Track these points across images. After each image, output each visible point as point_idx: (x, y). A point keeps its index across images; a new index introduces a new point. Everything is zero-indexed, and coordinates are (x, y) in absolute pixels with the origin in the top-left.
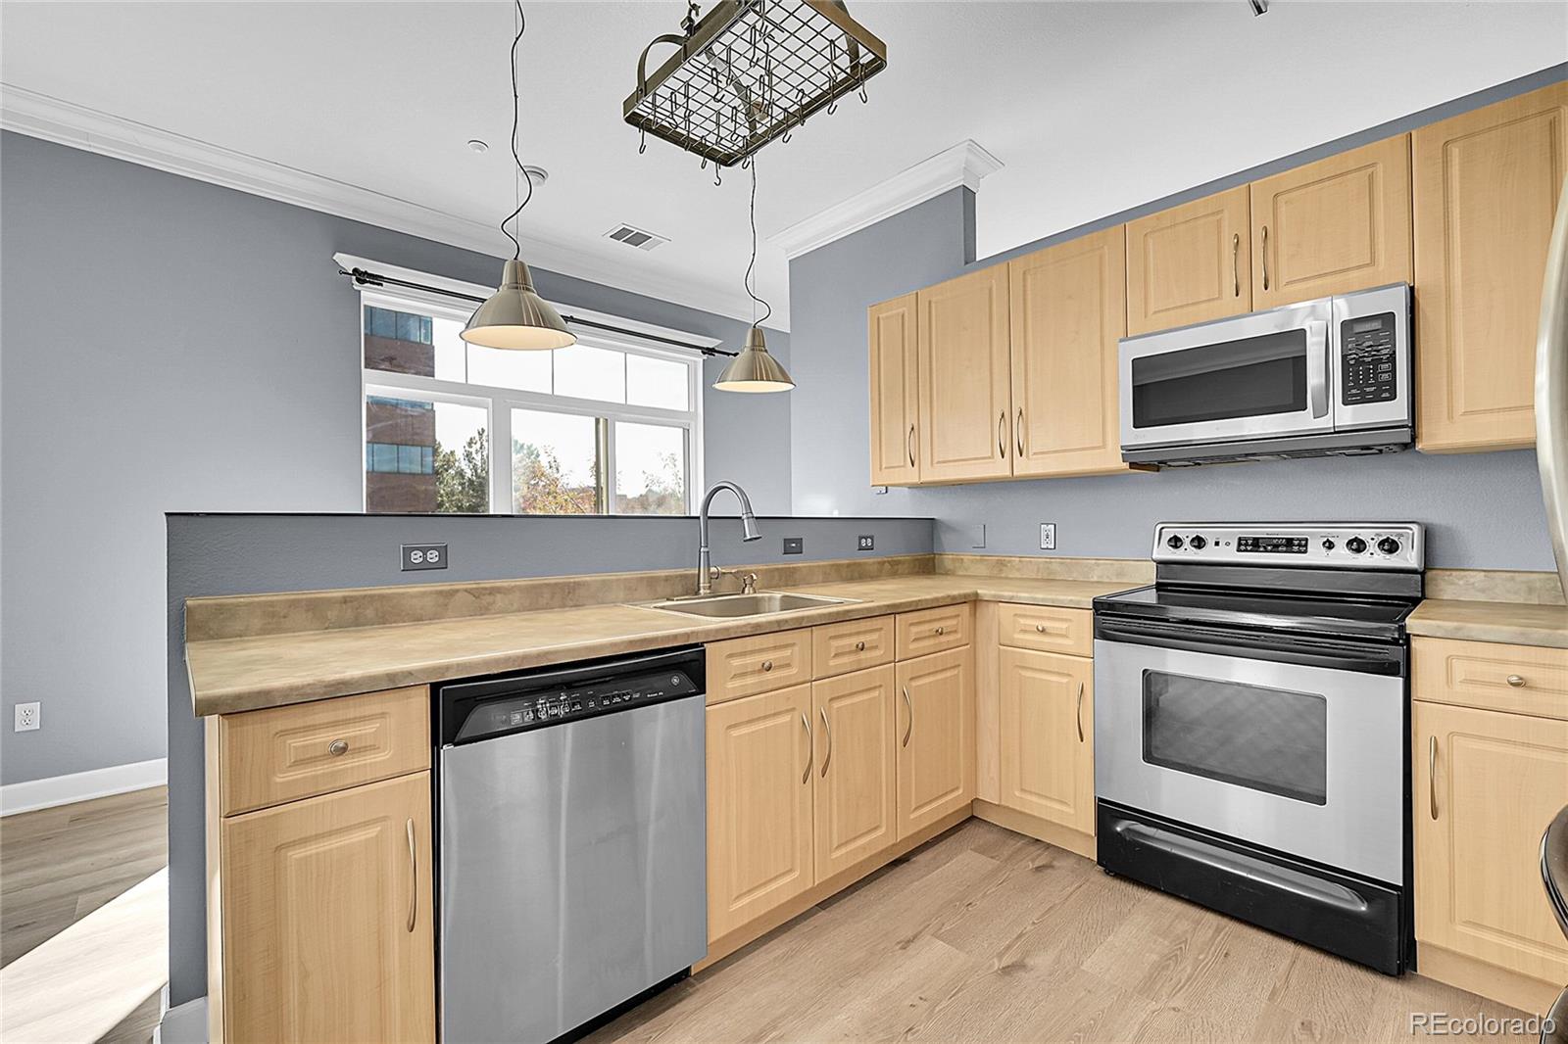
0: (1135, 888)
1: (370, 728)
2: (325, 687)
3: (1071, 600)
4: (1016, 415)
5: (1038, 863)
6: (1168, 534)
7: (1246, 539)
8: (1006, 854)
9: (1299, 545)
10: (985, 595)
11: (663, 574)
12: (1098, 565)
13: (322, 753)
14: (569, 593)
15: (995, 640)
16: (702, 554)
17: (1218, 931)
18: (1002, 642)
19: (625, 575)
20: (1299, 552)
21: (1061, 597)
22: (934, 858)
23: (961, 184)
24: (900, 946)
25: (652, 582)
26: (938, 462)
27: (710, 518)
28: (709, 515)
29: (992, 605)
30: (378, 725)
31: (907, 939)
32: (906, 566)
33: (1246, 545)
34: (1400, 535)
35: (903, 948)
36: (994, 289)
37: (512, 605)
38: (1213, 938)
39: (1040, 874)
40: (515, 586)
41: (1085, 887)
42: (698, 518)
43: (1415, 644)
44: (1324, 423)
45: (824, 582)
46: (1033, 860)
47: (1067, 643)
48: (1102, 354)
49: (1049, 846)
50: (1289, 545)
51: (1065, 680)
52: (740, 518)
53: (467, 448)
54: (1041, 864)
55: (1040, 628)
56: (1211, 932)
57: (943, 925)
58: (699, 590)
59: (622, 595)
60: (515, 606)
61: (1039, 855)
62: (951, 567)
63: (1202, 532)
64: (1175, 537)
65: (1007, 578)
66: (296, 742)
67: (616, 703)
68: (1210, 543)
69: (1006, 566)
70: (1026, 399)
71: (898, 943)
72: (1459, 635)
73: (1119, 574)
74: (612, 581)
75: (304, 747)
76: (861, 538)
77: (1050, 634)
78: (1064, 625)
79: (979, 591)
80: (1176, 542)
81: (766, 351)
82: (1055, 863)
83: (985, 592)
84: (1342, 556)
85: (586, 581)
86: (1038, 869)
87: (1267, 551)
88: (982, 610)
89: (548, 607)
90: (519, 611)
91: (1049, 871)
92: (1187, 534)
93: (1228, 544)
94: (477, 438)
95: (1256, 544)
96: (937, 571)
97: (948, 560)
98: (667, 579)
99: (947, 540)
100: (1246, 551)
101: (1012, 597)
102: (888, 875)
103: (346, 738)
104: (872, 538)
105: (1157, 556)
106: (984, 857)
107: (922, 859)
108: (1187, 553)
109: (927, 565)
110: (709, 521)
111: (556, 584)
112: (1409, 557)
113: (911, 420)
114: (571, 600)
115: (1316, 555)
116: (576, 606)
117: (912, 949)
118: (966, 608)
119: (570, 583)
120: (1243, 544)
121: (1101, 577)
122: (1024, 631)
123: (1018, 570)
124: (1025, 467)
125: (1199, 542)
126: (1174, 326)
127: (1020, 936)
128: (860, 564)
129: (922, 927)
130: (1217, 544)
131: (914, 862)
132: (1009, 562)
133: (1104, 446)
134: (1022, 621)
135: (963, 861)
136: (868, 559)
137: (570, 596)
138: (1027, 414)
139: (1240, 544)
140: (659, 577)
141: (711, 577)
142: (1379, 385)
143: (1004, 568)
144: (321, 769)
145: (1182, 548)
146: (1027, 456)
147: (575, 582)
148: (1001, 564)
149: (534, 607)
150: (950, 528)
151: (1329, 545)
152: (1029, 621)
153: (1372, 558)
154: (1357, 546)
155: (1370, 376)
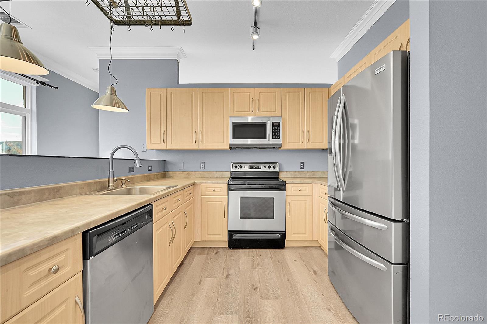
0: (239, 250)
1: (61, 258)
2: (48, 240)
3: (222, 182)
4: (200, 131)
5: (215, 252)
6: (234, 165)
7: (250, 166)
8: (206, 253)
9: (260, 167)
10: (197, 182)
11: (93, 181)
12: (217, 173)
13: (44, 275)
14: (57, 192)
15: (200, 194)
16: (110, 173)
17: (256, 252)
18: (202, 195)
19: (79, 182)
20: (260, 169)
21: (219, 181)
22: (189, 261)
23: (176, 58)
24: (199, 284)
25: (89, 185)
26: (173, 143)
27: (114, 159)
28: (113, 158)
29: (199, 185)
30: (65, 255)
31: (199, 282)
32: (160, 175)
33: (250, 167)
34: (276, 165)
35: (200, 284)
36: (193, 95)
37: (30, 199)
38: (257, 253)
39: (217, 255)
40: (32, 190)
41: (228, 253)
42: (109, 159)
43: (287, 185)
44: (269, 142)
45: (141, 182)
46: (213, 252)
47: (221, 193)
48: (223, 119)
49: (214, 248)
50: (258, 167)
51: (220, 203)
52: (134, 159)
54: (216, 252)
55: (214, 190)
56: (256, 253)
57: (205, 275)
58: (109, 186)
59: (78, 191)
60: (32, 200)
61: (214, 250)
62: (172, 176)
63: (241, 164)
64: (236, 166)
65: (191, 178)
66: (33, 273)
67: (135, 228)
68: (243, 167)
69: (190, 174)
70: (203, 127)
71: (198, 283)
72: (293, 183)
73: (222, 175)
74: (74, 185)
75: (37, 274)
76: (149, 166)
77: (216, 191)
78: (220, 188)
79: (196, 181)
80: (236, 167)
81: (117, 96)
82: (218, 251)
83: (197, 181)
84: (267, 170)
85: (63, 186)
86: (216, 253)
87: (254, 168)
88: (196, 187)
89: (47, 199)
90: (33, 202)
91: (218, 253)
92: (238, 165)
93: (247, 167)
95: (252, 167)
96: (167, 177)
97: (171, 173)
98: (95, 183)
99: (169, 167)
100: (250, 168)
101: (206, 182)
102: (181, 269)
103: (57, 263)
104: (151, 166)
105: (232, 170)
106: (201, 256)
107: (186, 262)
108: (239, 169)
109: (164, 175)
110: (114, 160)
111: (51, 188)
112: (277, 169)
114: (57, 195)
115: (263, 169)
116: (60, 197)
117: (202, 283)
118: (193, 186)
119: (58, 187)
121: (217, 176)
122: (209, 191)
123: (194, 175)
124: (201, 147)
125: (241, 167)
126: (240, 116)
127: (224, 269)
128: (150, 175)
129: (200, 278)
130: (245, 167)
131: (185, 264)
132: (191, 173)
133: (224, 142)
134: (208, 188)
135: (197, 260)
136: (151, 174)
137: (57, 193)
138: (203, 132)
139: (249, 167)
140: (92, 183)
141: (115, 181)
142: (278, 136)
143: (190, 175)
144: (44, 283)
145: (238, 168)
146: (203, 143)
147: (59, 187)
148: (189, 174)
149: (41, 200)
150: (170, 163)
151: (265, 167)
152: (210, 188)
153: (272, 170)
154: (269, 167)
155: (276, 134)
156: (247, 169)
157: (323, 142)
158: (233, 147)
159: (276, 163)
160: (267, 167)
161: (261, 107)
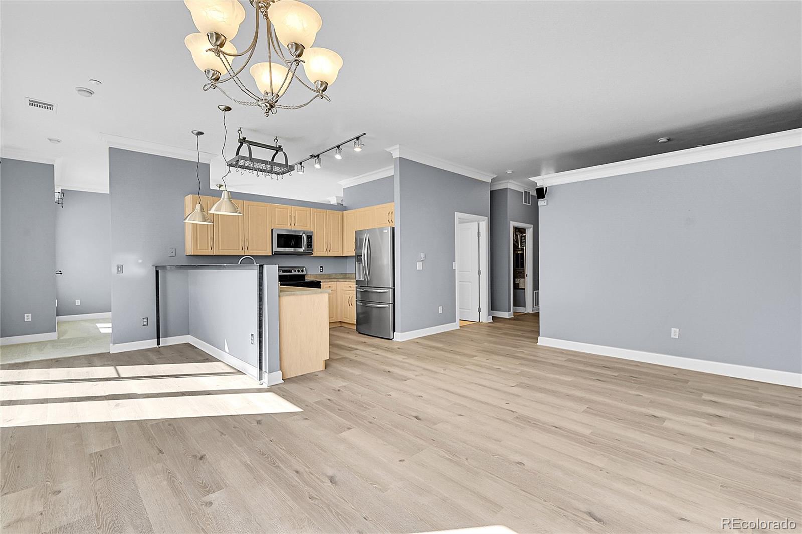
4: (246, 240)
23: (209, 163)
26: (221, 250)
44: (303, 251)
48: (266, 230)
70: (248, 236)
84: (297, 273)
112: (304, 272)
113: (211, 236)
115: (293, 273)
133: (267, 250)
138: (249, 240)
146: (249, 251)
151: (295, 271)
153: (300, 273)
154: (299, 271)
155: (309, 245)
157: (339, 252)
158: (276, 255)
159: (304, 267)
161: (296, 222)
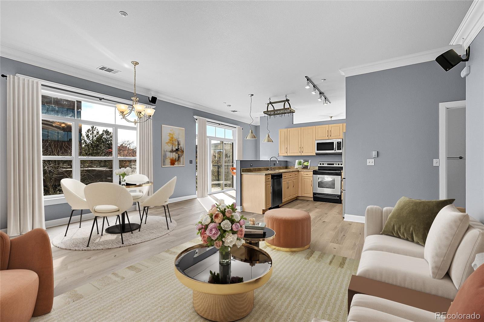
3: (310, 171)
4: (302, 147)
6: (320, 163)
8: (303, 201)
10: (299, 170)
12: (311, 167)
15: (301, 175)
16: (270, 165)
20: (333, 165)
26: (290, 153)
34: (342, 163)
41: (313, 203)
43: (342, 173)
47: (310, 176)
48: (313, 141)
51: (309, 180)
52: (276, 161)
53: (87, 133)
55: (307, 174)
63: (323, 163)
70: (303, 145)
73: (314, 168)
78: (310, 173)
80: (321, 164)
82: (309, 201)
84: (337, 166)
88: (299, 172)
92: (322, 163)
94: (91, 129)
95: (329, 164)
96: (289, 167)
99: (289, 164)
101: (303, 170)
104: (281, 163)
105: (318, 166)
106: (300, 201)
108: (322, 165)
109: (286, 168)
113: (286, 147)
115: (335, 166)
118: (297, 172)
120: (328, 164)
122: (305, 174)
125: (323, 164)
126: (320, 140)
130: (325, 164)
133: (313, 152)
136: (281, 166)
141: (271, 168)
146: (303, 153)
150: (290, 162)
151: (336, 164)
152: (305, 173)
153: (340, 166)
154: (339, 164)
155: (339, 148)
156: (327, 165)
158: (317, 155)
160: (337, 164)
161: (332, 134)
